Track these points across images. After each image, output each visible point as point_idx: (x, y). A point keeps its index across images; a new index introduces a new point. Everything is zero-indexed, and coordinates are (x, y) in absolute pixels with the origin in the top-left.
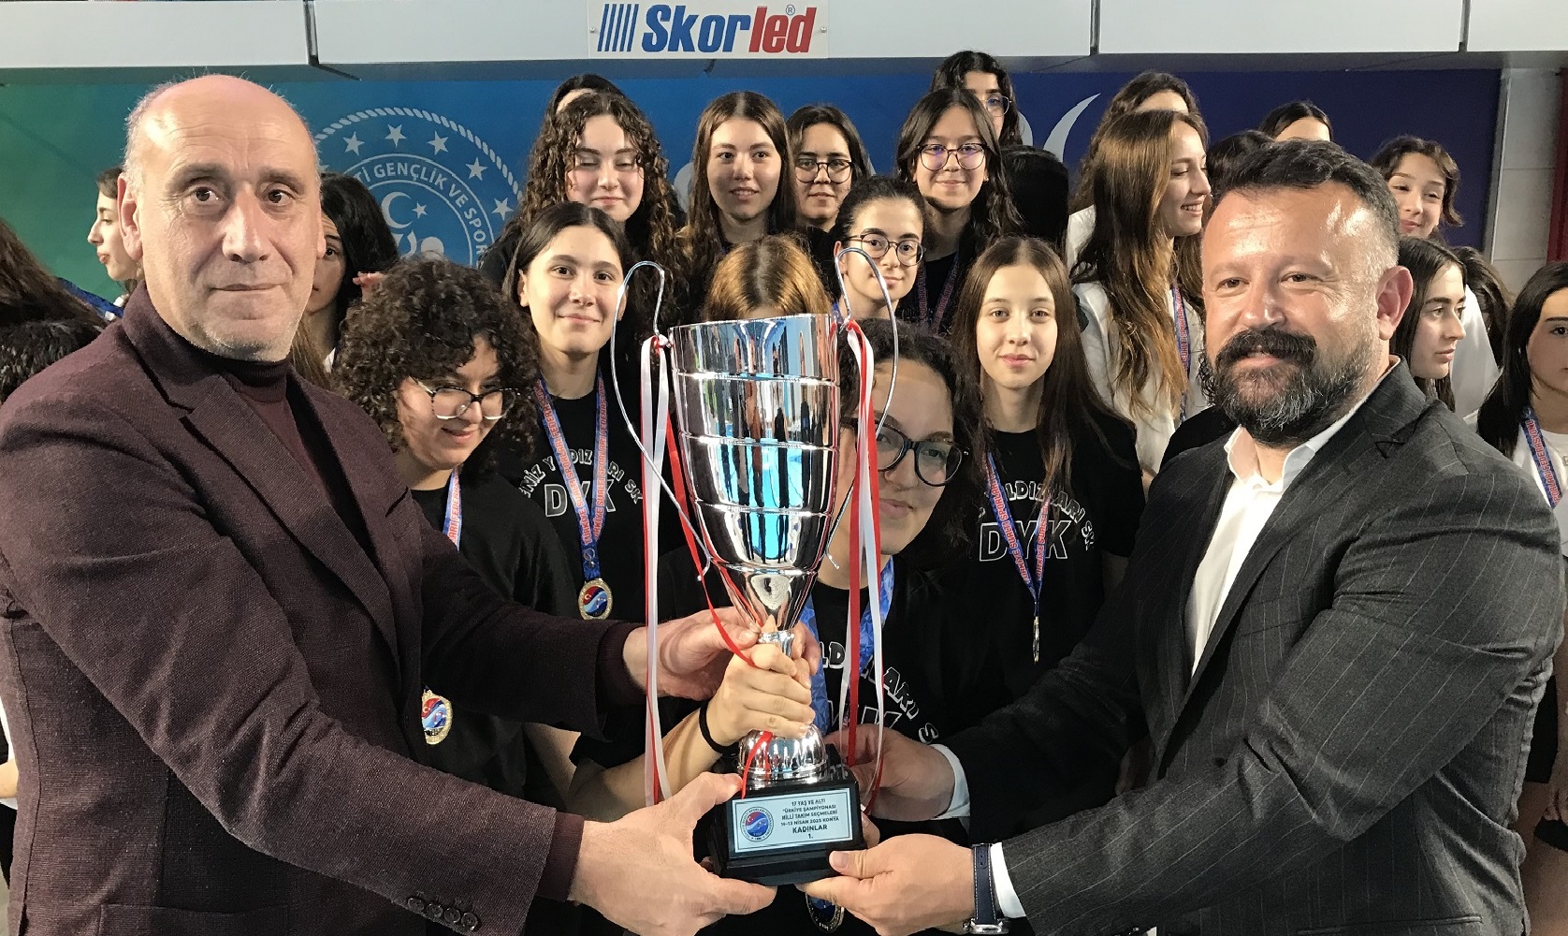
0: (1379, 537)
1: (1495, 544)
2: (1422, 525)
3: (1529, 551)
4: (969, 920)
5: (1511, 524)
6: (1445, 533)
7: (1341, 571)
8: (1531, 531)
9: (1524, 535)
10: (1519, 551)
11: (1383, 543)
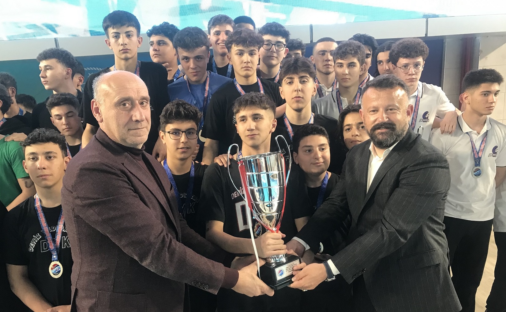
0: (409, 170)
1: (436, 169)
2: (418, 167)
3: (443, 169)
4: (327, 278)
5: (438, 164)
6: (424, 168)
7: (400, 178)
8: (443, 165)
9: (442, 166)
10: (440, 169)
11: (410, 172)
